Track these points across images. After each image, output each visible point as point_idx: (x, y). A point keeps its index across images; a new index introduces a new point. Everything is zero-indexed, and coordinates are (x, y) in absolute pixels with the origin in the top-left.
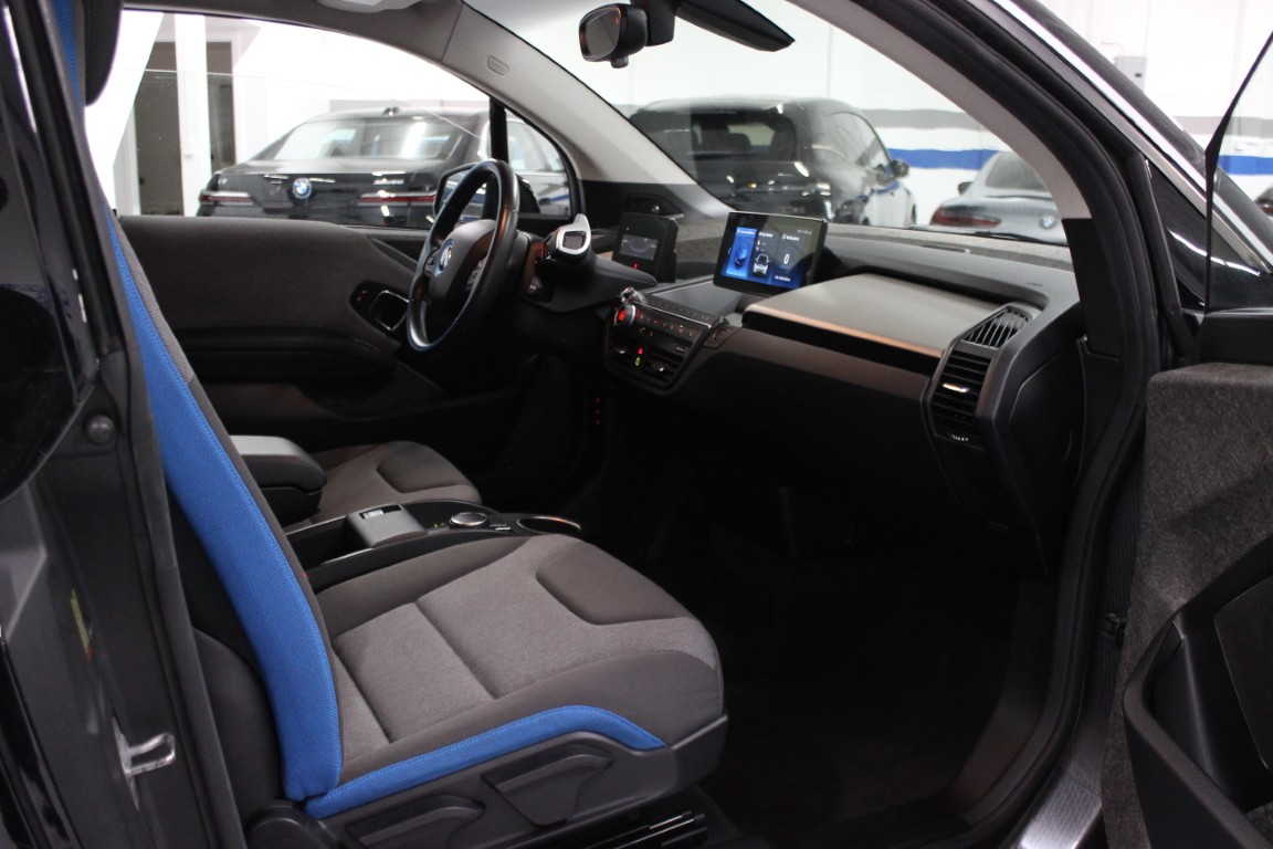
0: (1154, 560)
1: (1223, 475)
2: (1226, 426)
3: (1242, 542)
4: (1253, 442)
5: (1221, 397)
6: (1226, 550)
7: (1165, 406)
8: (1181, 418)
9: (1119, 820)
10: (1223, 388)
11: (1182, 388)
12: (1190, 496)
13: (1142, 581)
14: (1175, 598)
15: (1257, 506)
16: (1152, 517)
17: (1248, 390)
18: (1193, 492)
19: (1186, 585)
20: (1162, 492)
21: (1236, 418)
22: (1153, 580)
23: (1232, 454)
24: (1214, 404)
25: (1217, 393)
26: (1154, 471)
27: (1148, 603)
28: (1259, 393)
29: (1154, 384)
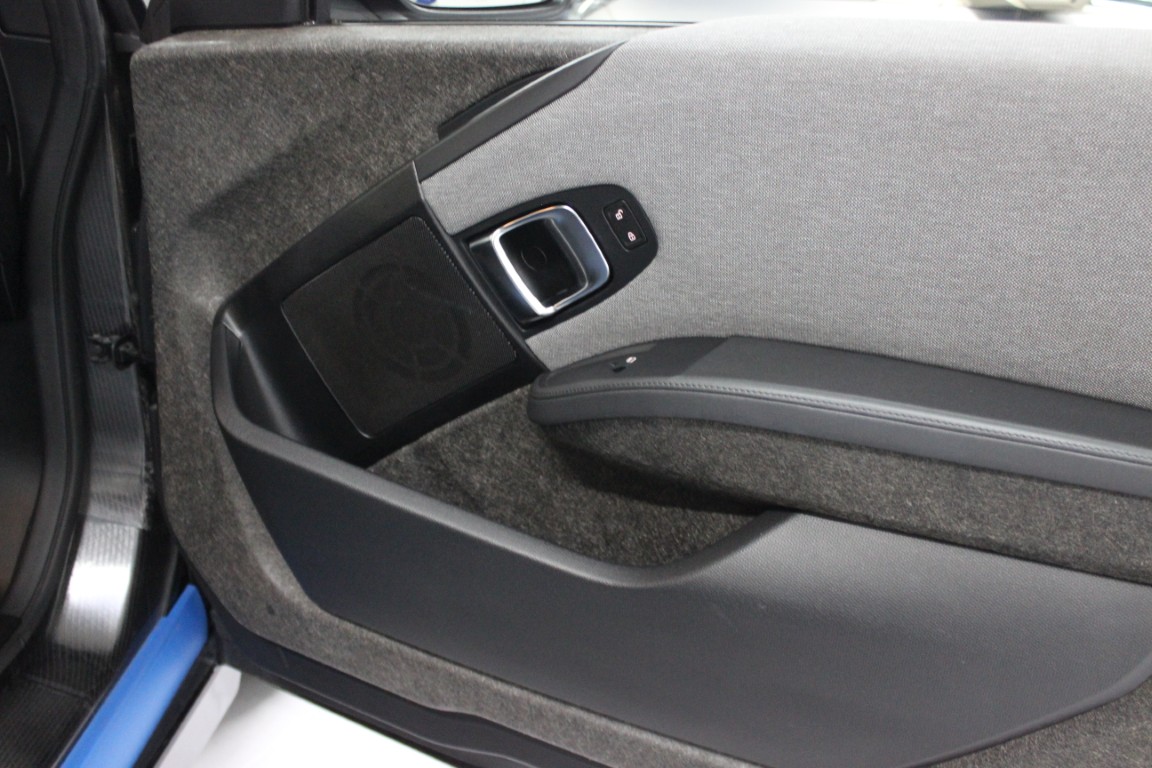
0: (176, 263)
1: (251, 155)
2: (248, 100)
3: (277, 222)
4: (286, 112)
5: (238, 67)
6: (259, 235)
7: (160, 87)
8: (183, 98)
9: (210, 542)
10: (240, 58)
11: (182, 64)
12: (210, 183)
13: (166, 290)
14: (209, 297)
15: (294, 181)
16: (163, 216)
17: (277, 57)
18: (214, 179)
19: (217, 281)
20: (171, 186)
21: (260, 89)
22: (179, 285)
23: (260, 129)
24: (229, 76)
25: (232, 63)
26: (156, 163)
27: (179, 311)
28: (292, 56)
29: (142, 62)
